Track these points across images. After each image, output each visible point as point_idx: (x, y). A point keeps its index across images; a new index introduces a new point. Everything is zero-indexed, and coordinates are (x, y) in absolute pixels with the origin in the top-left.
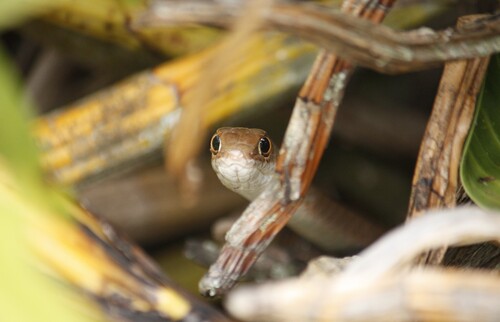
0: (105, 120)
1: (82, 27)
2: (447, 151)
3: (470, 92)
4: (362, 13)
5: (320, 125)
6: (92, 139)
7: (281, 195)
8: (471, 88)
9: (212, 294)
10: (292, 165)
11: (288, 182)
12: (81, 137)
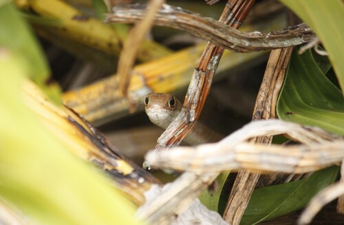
0: (106, 91)
1: (96, 45)
2: (270, 97)
3: (282, 68)
4: (228, 24)
5: (205, 82)
6: (98, 101)
7: (185, 119)
8: (283, 66)
9: (149, 169)
10: (191, 104)
11: (189, 112)
12: (93, 100)
